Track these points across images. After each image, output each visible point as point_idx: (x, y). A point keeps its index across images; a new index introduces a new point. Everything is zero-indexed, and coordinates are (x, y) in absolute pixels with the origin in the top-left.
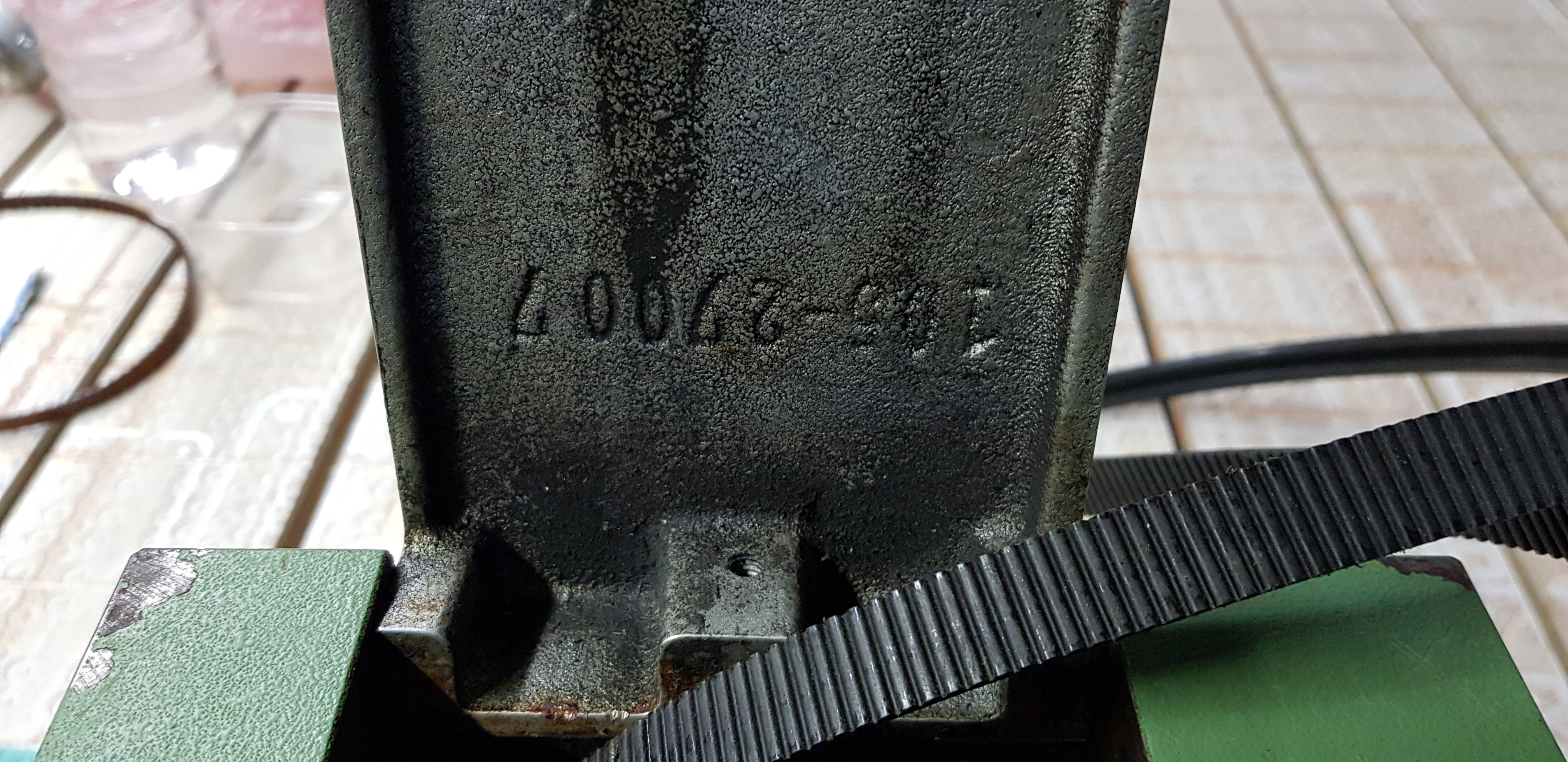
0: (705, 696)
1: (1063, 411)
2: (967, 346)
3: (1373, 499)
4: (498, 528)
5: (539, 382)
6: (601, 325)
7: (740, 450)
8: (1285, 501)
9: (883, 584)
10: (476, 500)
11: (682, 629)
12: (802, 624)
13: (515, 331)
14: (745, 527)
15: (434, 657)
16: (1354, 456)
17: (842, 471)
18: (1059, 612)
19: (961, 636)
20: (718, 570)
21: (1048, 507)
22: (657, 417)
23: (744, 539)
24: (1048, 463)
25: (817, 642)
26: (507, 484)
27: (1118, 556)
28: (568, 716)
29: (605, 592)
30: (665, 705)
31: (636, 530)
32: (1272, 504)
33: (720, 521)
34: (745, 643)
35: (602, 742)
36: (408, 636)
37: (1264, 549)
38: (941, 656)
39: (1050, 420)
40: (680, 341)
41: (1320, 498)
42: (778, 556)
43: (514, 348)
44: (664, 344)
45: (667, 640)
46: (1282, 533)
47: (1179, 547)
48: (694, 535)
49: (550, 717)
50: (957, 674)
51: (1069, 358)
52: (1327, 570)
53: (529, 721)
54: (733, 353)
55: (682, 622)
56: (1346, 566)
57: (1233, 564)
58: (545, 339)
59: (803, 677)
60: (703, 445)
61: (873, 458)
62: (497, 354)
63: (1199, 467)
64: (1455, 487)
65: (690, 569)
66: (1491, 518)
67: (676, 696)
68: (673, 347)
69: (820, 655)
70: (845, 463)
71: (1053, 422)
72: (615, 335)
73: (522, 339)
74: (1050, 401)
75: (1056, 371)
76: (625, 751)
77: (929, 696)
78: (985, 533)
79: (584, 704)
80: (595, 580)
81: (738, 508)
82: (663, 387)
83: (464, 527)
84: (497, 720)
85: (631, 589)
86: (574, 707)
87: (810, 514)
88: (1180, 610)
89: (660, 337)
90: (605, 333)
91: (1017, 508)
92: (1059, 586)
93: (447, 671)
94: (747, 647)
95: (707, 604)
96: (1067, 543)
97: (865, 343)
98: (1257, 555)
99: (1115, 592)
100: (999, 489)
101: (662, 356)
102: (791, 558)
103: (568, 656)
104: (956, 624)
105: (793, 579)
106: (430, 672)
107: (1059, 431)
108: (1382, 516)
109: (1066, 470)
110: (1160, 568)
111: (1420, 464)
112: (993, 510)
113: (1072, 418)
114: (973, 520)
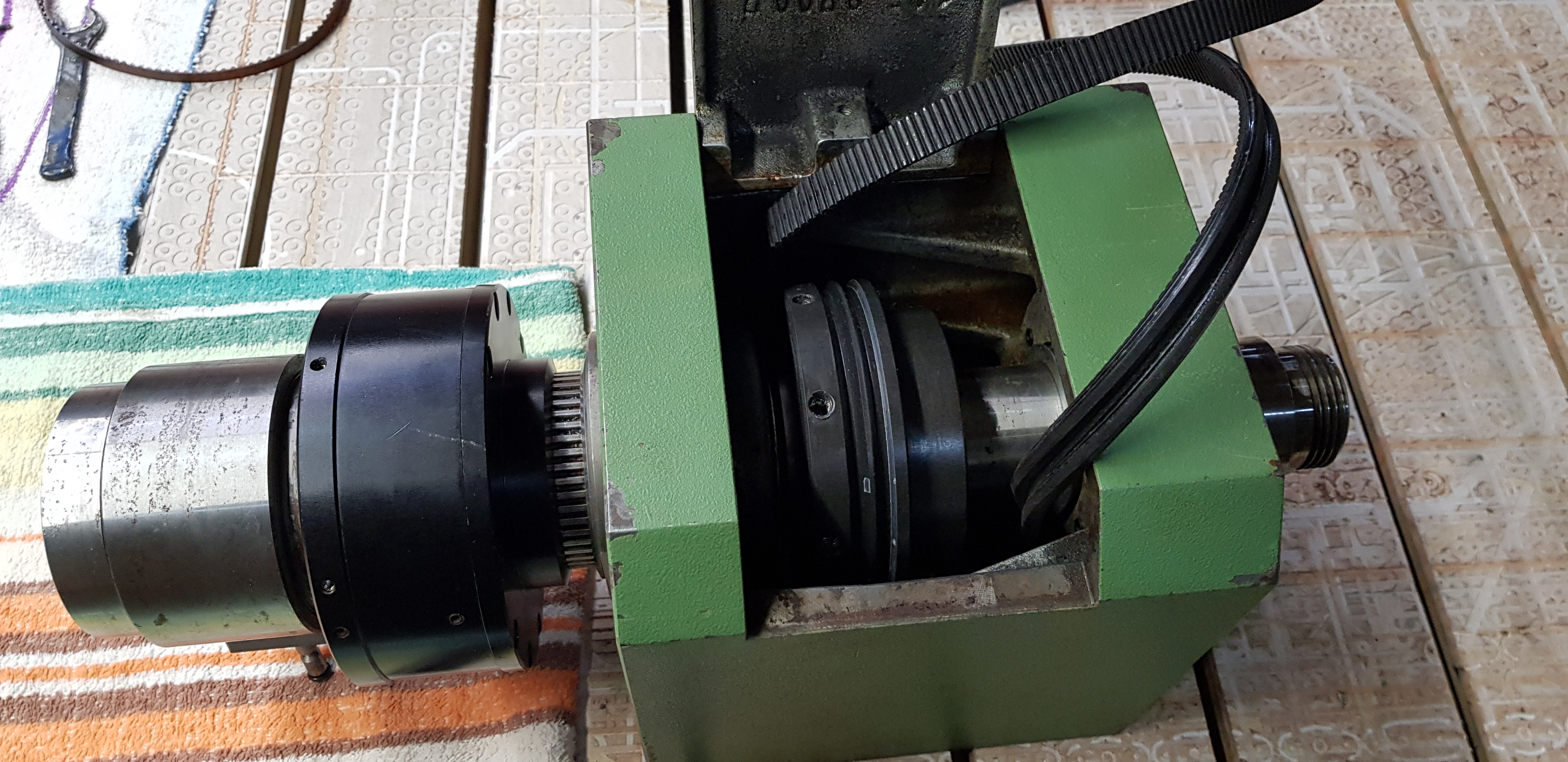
0: (837, 163)
1: (981, 30)
2: (940, 4)
3: (1102, 59)
4: (731, 102)
5: (754, 33)
6: (783, 5)
7: (840, 58)
8: (1068, 62)
9: (901, 116)
10: (722, 89)
11: (825, 137)
12: (875, 130)
13: (745, 11)
14: (842, 93)
15: (724, 156)
16: (1095, 43)
17: (884, 64)
18: (980, 114)
19: (942, 127)
20: (834, 113)
21: (975, 74)
22: (804, 45)
23: (841, 99)
24: (975, 54)
25: (884, 136)
26: (736, 81)
27: (1002, 89)
28: (777, 178)
29: (775, 128)
30: (818, 170)
31: (791, 99)
32: (1062, 64)
33: (830, 92)
34: (852, 141)
35: (790, 189)
36: (715, 147)
37: (1058, 83)
38: (935, 136)
39: (975, 34)
40: (817, 10)
41: (1081, 61)
42: (858, 104)
43: (745, 18)
44: (809, 12)
45: (819, 142)
46: (1065, 75)
47: (1026, 85)
48: (819, 98)
49: (769, 179)
50: (942, 141)
51: (984, 7)
52: (1082, 89)
53: (761, 182)
54: (839, 14)
55: (825, 134)
56: (1089, 87)
57: (1046, 89)
58: (758, 14)
59: (879, 150)
60: (824, 57)
61: (898, 58)
62: (737, 21)
63: (1031, 49)
64: (1134, 53)
65: (822, 113)
66: (1147, 64)
67: (823, 165)
68: (813, 13)
69: (885, 141)
70: (886, 61)
71: (976, 35)
72: (789, 9)
73: (748, 14)
74: (976, 26)
75: (978, 13)
76: (802, 191)
77: (931, 151)
78: (946, 89)
79: (782, 173)
80: (772, 123)
81: (837, 85)
82: (808, 31)
83: (718, 102)
84: (748, 182)
85: (788, 127)
86: (778, 175)
87: (869, 86)
88: (1025, 108)
89: (807, 9)
90: (784, 9)
91: (960, 75)
92: (980, 105)
93: (729, 162)
94: (852, 143)
95: (834, 127)
96: (984, 87)
97: (897, 6)
98: (1056, 86)
99: (1002, 104)
100: (953, 67)
101: (808, 18)
102: (864, 105)
103: (769, 156)
104: (940, 123)
105: (866, 114)
106: (723, 163)
107: (980, 39)
108: (1105, 66)
109: (982, 56)
110: (1019, 93)
111: (1122, 46)
112: (950, 77)
113: (985, 33)
114: (941, 82)
